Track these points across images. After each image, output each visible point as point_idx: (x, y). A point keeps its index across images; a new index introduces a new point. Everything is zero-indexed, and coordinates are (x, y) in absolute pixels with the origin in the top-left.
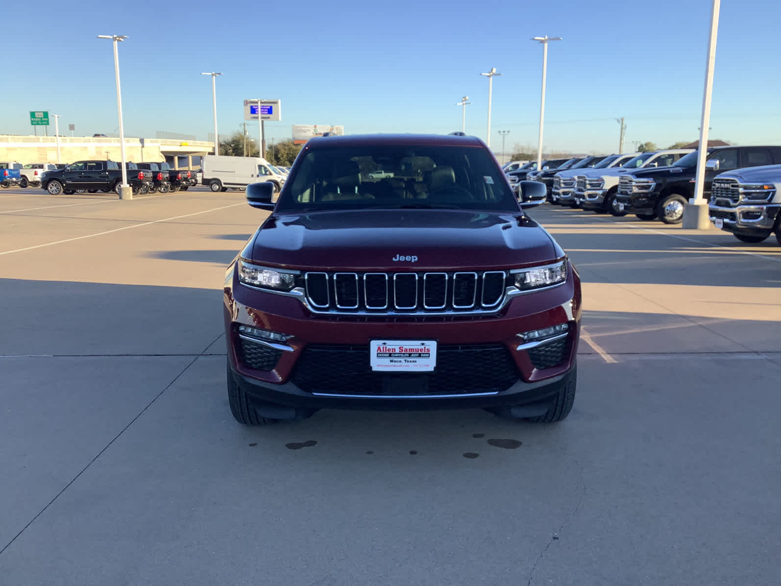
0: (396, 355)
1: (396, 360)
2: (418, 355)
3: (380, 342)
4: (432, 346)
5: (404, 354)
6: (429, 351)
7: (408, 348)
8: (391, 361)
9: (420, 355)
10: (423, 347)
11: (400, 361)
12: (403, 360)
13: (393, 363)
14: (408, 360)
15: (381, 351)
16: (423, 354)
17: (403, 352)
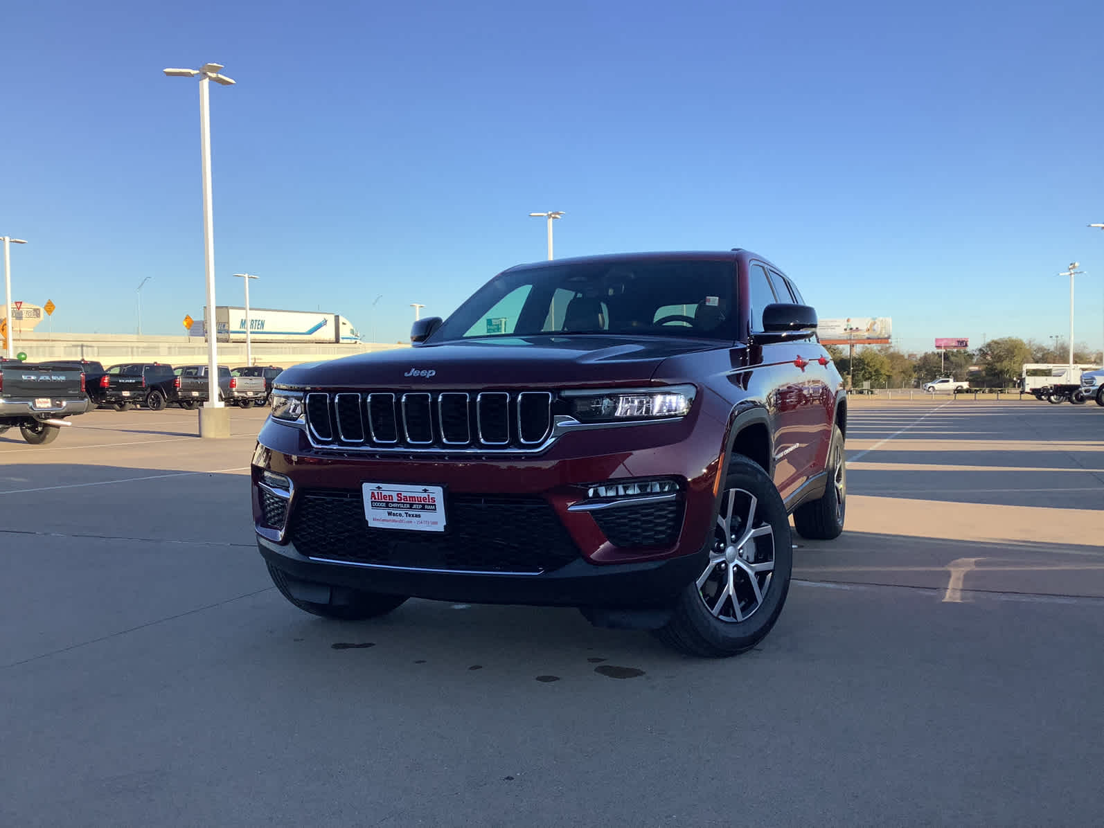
0: (394, 505)
1: (395, 512)
2: (420, 506)
3: (374, 486)
4: (437, 493)
5: (404, 503)
6: (434, 501)
7: (408, 495)
8: (390, 514)
9: (423, 508)
10: (425, 495)
11: (400, 515)
12: (403, 513)
13: (392, 517)
14: (409, 513)
15: (375, 499)
16: (428, 505)
17: (403, 501)
